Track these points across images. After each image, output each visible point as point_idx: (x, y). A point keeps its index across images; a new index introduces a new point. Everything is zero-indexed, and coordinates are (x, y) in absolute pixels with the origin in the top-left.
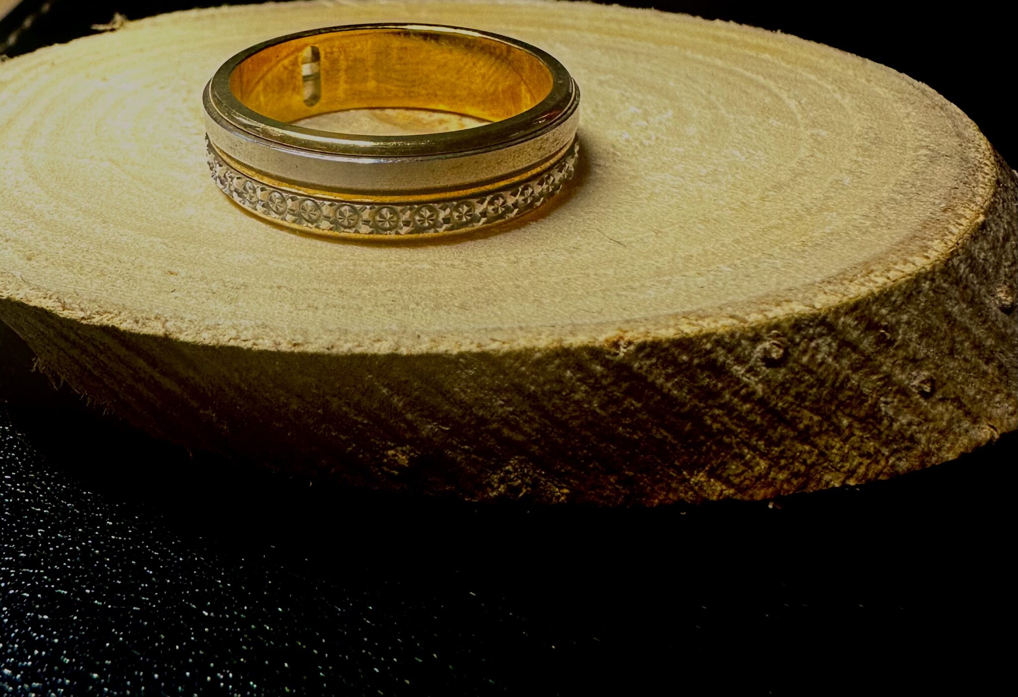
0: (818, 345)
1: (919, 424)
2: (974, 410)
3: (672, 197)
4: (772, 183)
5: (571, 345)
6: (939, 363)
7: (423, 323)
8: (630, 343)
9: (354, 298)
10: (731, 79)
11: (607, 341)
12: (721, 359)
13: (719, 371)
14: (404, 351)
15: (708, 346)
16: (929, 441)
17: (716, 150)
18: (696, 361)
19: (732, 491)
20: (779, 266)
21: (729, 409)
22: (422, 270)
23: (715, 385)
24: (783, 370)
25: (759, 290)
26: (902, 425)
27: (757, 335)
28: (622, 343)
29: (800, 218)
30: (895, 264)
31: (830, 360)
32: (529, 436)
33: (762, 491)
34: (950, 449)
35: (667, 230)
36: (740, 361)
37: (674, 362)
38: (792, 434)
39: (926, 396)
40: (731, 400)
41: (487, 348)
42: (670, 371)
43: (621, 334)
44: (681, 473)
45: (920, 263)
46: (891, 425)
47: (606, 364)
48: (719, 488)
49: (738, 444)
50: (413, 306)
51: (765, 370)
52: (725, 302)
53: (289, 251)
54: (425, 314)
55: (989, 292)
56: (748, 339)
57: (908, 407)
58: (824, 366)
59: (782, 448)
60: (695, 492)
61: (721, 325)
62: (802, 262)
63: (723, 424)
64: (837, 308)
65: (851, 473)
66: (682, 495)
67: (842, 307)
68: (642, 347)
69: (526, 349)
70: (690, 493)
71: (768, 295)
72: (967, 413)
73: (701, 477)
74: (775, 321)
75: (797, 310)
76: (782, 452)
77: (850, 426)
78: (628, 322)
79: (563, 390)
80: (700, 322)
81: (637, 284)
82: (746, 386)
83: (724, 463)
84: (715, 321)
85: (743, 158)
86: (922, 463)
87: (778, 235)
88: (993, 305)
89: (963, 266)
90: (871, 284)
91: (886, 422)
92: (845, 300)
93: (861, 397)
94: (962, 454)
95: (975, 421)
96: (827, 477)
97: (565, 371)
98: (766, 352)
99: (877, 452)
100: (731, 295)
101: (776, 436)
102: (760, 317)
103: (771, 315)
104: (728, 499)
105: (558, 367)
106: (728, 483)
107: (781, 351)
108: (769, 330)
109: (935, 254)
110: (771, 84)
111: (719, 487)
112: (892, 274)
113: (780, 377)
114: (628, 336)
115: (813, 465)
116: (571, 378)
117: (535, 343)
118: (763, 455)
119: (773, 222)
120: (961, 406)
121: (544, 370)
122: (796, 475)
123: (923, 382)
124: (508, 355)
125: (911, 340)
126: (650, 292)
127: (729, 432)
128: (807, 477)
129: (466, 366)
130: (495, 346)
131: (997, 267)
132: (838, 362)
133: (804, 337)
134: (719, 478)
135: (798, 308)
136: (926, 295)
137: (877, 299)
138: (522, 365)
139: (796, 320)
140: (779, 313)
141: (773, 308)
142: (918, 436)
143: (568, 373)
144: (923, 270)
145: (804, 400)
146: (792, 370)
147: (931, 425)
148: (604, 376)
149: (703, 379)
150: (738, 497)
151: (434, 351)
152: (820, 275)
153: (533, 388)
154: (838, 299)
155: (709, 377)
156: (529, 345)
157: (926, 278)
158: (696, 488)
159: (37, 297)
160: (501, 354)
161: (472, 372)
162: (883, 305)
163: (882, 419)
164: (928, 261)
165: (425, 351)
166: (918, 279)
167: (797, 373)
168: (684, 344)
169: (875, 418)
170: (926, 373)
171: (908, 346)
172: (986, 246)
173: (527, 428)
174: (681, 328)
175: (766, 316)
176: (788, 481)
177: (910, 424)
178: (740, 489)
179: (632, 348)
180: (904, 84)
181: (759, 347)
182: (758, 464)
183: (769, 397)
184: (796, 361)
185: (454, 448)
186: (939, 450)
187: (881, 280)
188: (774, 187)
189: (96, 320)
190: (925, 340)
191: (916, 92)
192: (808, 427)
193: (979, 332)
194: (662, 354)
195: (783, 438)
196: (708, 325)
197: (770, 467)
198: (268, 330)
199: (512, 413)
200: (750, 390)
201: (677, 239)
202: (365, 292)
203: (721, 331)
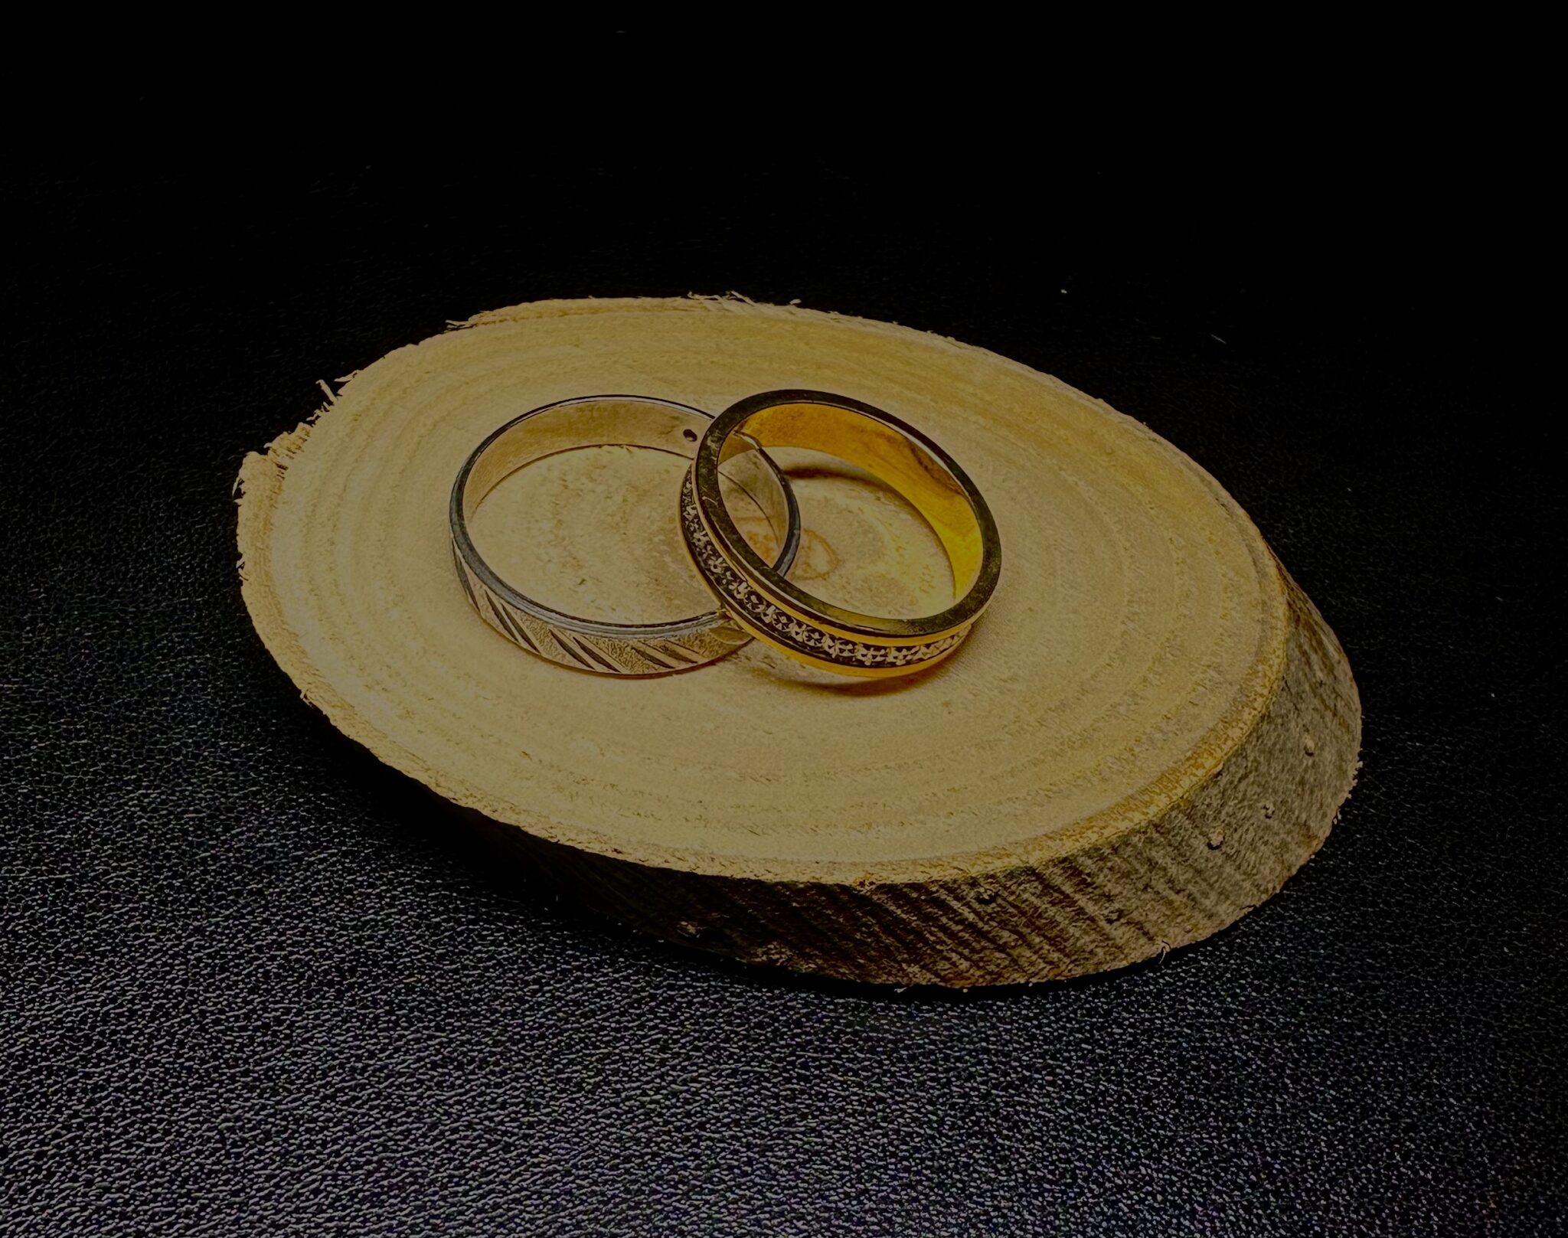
0: (1025, 887)
1: (1100, 941)
2: (1152, 931)
6: (1131, 896)
8: (872, 883)
11: (855, 881)
12: (943, 896)
13: (940, 904)
15: (934, 888)
16: (1106, 953)
18: (923, 897)
19: (938, 979)
21: (944, 929)
23: (936, 913)
24: (992, 905)
25: (986, 844)
26: (1085, 942)
27: (975, 881)
28: (867, 883)
30: (1113, 821)
31: (1033, 898)
32: (789, 930)
33: (961, 981)
34: (1122, 959)
36: (958, 898)
37: (906, 896)
38: (992, 947)
39: (1110, 921)
40: (947, 922)
41: (762, 878)
42: (901, 902)
43: (866, 876)
44: (900, 964)
45: (1137, 819)
46: (1075, 942)
47: (852, 895)
48: (928, 977)
49: (947, 950)
51: (976, 905)
55: (1201, 833)
56: (967, 884)
57: (1094, 929)
58: (1027, 902)
59: (982, 954)
60: (910, 978)
61: (948, 875)
63: (939, 937)
64: (1048, 861)
65: (1035, 974)
66: (899, 978)
67: (1052, 860)
68: (881, 886)
70: (906, 978)
71: (992, 850)
72: (1146, 934)
73: (916, 968)
74: (993, 871)
75: (1013, 864)
76: (982, 957)
77: (1041, 942)
79: (817, 907)
80: (931, 872)
82: (961, 914)
83: (935, 962)
84: (942, 871)
86: (1096, 969)
89: (1180, 816)
91: (1071, 940)
92: (1056, 854)
93: (1054, 923)
94: (1132, 963)
95: (1151, 939)
97: (820, 896)
98: (980, 893)
99: (1060, 960)
101: (979, 946)
102: (981, 869)
103: (990, 867)
104: (935, 985)
105: (815, 893)
106: (937, 975)
108: (986, 878)
109: (1156, 809)
114: (872, 879)
115: (1005, 967)
118: (966, 958)
120: (1141, 928)
121: (804, 894)
122: (990, 973)
124: (778, 884)
125: (1109, 881)
127: (943, 943)
128: (999, 974)
131: (1219, 809)
132: (1040, 899)
133: (1015, 882)
134: (929, 970)
135: (1014, 862)
137: (1086, 852)
139: (1011, 870)
140: (997, 865)
142: (1098, 949)
143: (822, 898)
144: (1138, 825)
145: (1006, 924)
146: (999, 905)
147: (1110, 943)
148: (849, 902)
149: (927, 908)
150: (943, 984)
155: (931, 907)
156: (795, 879)
157: (1138, 831)
158: (911, 975)
162: (1090, 857)
163: (1068, 938)
164: (1146, 817)
167: (1004, 907)
168: (915, 886)
169: (1062, 937)
171: (1105, 885)
174: (916, 874)
175: (985, 868)
176: (982, 976)
177: (1092, 941)
178: (944, 979)
179: (874, 887)
181: (975, 890)
182: (961, 964)
183: (977, 922)
184: (1004, 899)
185: (730, 929)
186: (1113, 959)
190: (1123, 880)
192: (1005, 943)
194: (897, 891)
195: (984, 948)
196: (936, 874)
197: (970, 966)
200: (963, 917)
203: (946, 878)
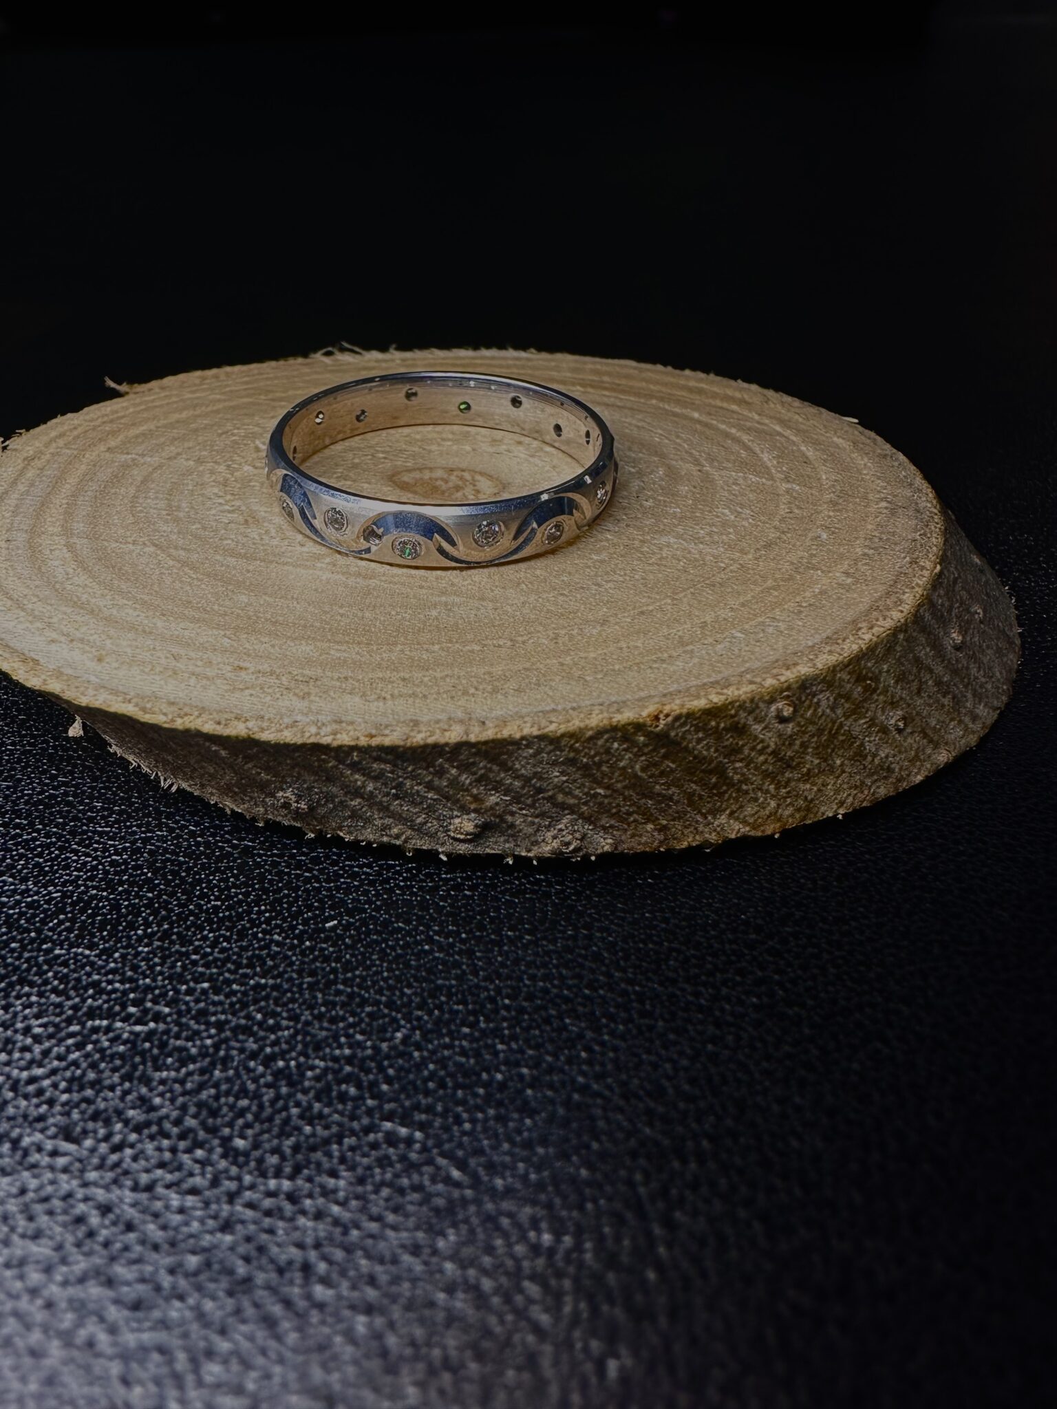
0: (819, 700)
1: (894, 756)
2: (936, 738)
3: (679, 560)
4: (762, 543)
5: (619, 721)
6: (910, 702)
7: (485, 707)
8: (667, 716)
9: (418, 686)
10: (708, 432)
11: (649, 716)
12: (743, 721)
13: (739, 730)
14: (473, 738)
15: (733, 712)
16: (901, 769)
17: (708, 509)
18: (722, 725)
19: (747, 829)
20: (782, 629)
21: (748, 762)
22: (472, 651)
23: (737, 744)
24: (791, 725)
25: (770, 655)
26: (881, 759)
27: (771, 697)
28: (661, 716)
29: (791, 578)
30: (877, 620)
31: (828, 711)
32: (580, 799)
33: (772, 826)
34: (917, 774)
35: (681, 595)
36: (758, 720)
37: (705, 726)
38: (796, 777)
39: (900, 731)
40: (750, 754)
41: (546, 730)
42: (701, 735)
43: (660, 708)
44: (706, 818)
45: (897, 616)
46: (873, 760)
47: (648, 735)
48: (737, 828)
49: (753, 789)
50: (472, 691)
51: (777, 726)
52: (743, 669)
53: (347, 639)
54: (485, 698)
55: (945, 634)
56: (765, 702)
57: (887, 743)
58: (824, 718)
59: (788, 789)
60: (718, 833)
61: (742, 691)
62: (800, 624)
63: (743, 775)
64: (834, 667)
65: (841, 804)
66: (707, 836)
67: (838, 665)
68: (677, 718)
69: (580, 729)
70: (714, 834)
71: (777, 661)
72: (930, 742)
73: (723, 819)
74: (786, 684)
75: (803, 673)
76: (788, 792)
77: (842, 764)
78: (665, 695)
79: (610, 759)
80: (725, 691)
81: (666, 655)
82: (762, 741)
83: (742, 807)
84: (738, 689)
85: (733, 517)
86: (896, 788)
87: (776, 596)
88: (948, 644)
89: (927, 615)
90: (860, 642)
91: (869, 758)
92: (841, 658)
93: (851, 738)
94: (927, 777)
95: (936, 746)
96: (823, 809)
97: (612, 743)
98: (779, 711)
99: (863, 783)
100: (747, 662)
101: (783, 779)
102: (774, 682)
103: (783, 679)
104: (744, 836)
105: (607, 741)
106: (745, 822)
107: (791, 709)
108: (782, 692)
109: (907, 607)
110: (745, 438)
111: (737, 826)
112: (875, 630)
113: (789, 731)
114: (667, 709)
115: (812, 800)
116: (618, 749)
117: (587, 722)
118: (773, 796)
119: (770, 583)
120: (925, 736)
121: (595, 744)
122: (799, 810)
123: (899, 720)
124: (564, 734)
125: (889, 686)
126: (678, 663)
127: (747, 781)
128: (808, 810)
129: (528, 746)
130: (552, 727)
131: (950, 611)
132: (834, 712)
133: (809, 695)
134: (737, 819)
135: (804, 670)
136: (901, 646)
137: (864, 655)
138: (577, 742)
139: (803, 681)
140: (789, 676)
141: (784, 671)
142: (893, 766)
143: (616, 745)
144: (899, 624)
145: (807, 747)
146: (799, 724)
147: (903, 756)
148: (646, 745)
149: (728, 740)
150: (753, 833)
151: (499, 736)
152: (817, 636)
153: (585, 760)
154: (835, 659)
155: (732, 737)
156: (582, 725)
157: (901, 631)
158: (719, 829)
159: (117, 702)
160: (558, 734)
161: (531, 751)
162: (869, 660)
163: (866, 756)
164: (903, 615)
165: (491, 737)
166: (896, 631)
167: (802, 726)
168: (713, 712)
169: (861, 756)
170: (900, 713)
171: (887, 691)
172: (942, 592)
173: (577, 792)
174: (711, 697)
175: (778, 680)
176: (792, 816)
177: (887, 757)
178: (754, 826)
179: (670, 719)
180: (856, 433)
181: (773, 708)
182: (769, 804)
183: (779, 749)
184: (802, 716)
185: (512, 814)
186: (908, 775)
187: (867, 637)
188: (765, 547)
189: (179, 724)
190: (900, 684)
191: (868, 441)
192: (809, 770)
193: (939, 669)
194: (695, 722)
195: (789, 781)
196: (732, 693)
197: (779, 805)
198: (344, 725)
199: (566, 781)
200: (765, 744)
201: (691, 606)
202: (426, 679)
203: (743, 697)
